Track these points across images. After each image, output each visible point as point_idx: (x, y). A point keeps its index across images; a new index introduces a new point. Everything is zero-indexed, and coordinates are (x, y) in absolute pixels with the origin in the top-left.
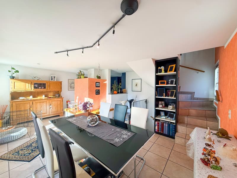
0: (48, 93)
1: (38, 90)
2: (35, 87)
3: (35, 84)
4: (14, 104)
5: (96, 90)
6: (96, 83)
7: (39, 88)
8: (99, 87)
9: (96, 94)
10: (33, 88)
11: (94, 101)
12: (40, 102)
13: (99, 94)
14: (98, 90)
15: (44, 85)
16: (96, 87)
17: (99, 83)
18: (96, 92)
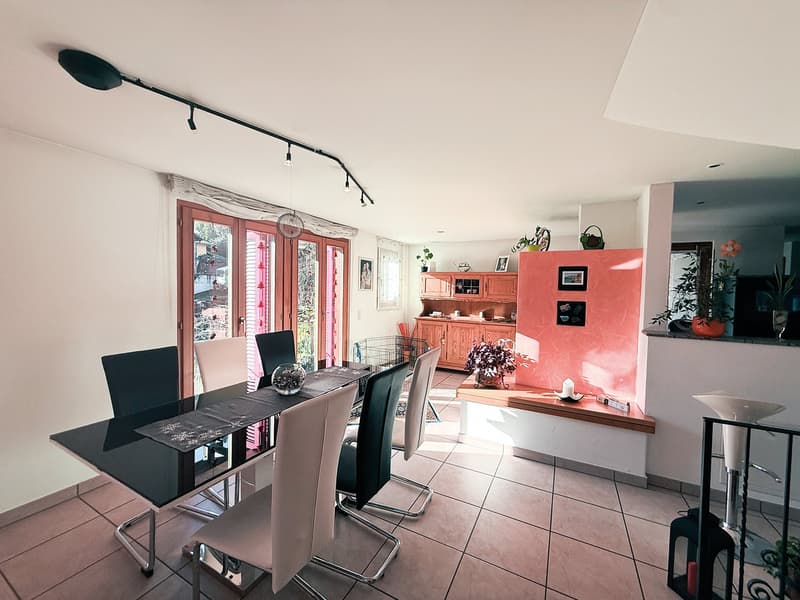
0: (493, 307)
1: (462, 297)
2: (458, 291)
3: (457, 281)
4: (420, 325)
5: (560, 303)
6: (562, 269)
7: (465, 292)
8: (583, 288)
9: (560, 322)
10: (453, 291)
11: (541, 348)
12: (462, 328)
13: (582, 323)
14: (573, 304)
15: (476, 283)
16: (561, 287)
17: (585, 269)
18: (560, 313)
